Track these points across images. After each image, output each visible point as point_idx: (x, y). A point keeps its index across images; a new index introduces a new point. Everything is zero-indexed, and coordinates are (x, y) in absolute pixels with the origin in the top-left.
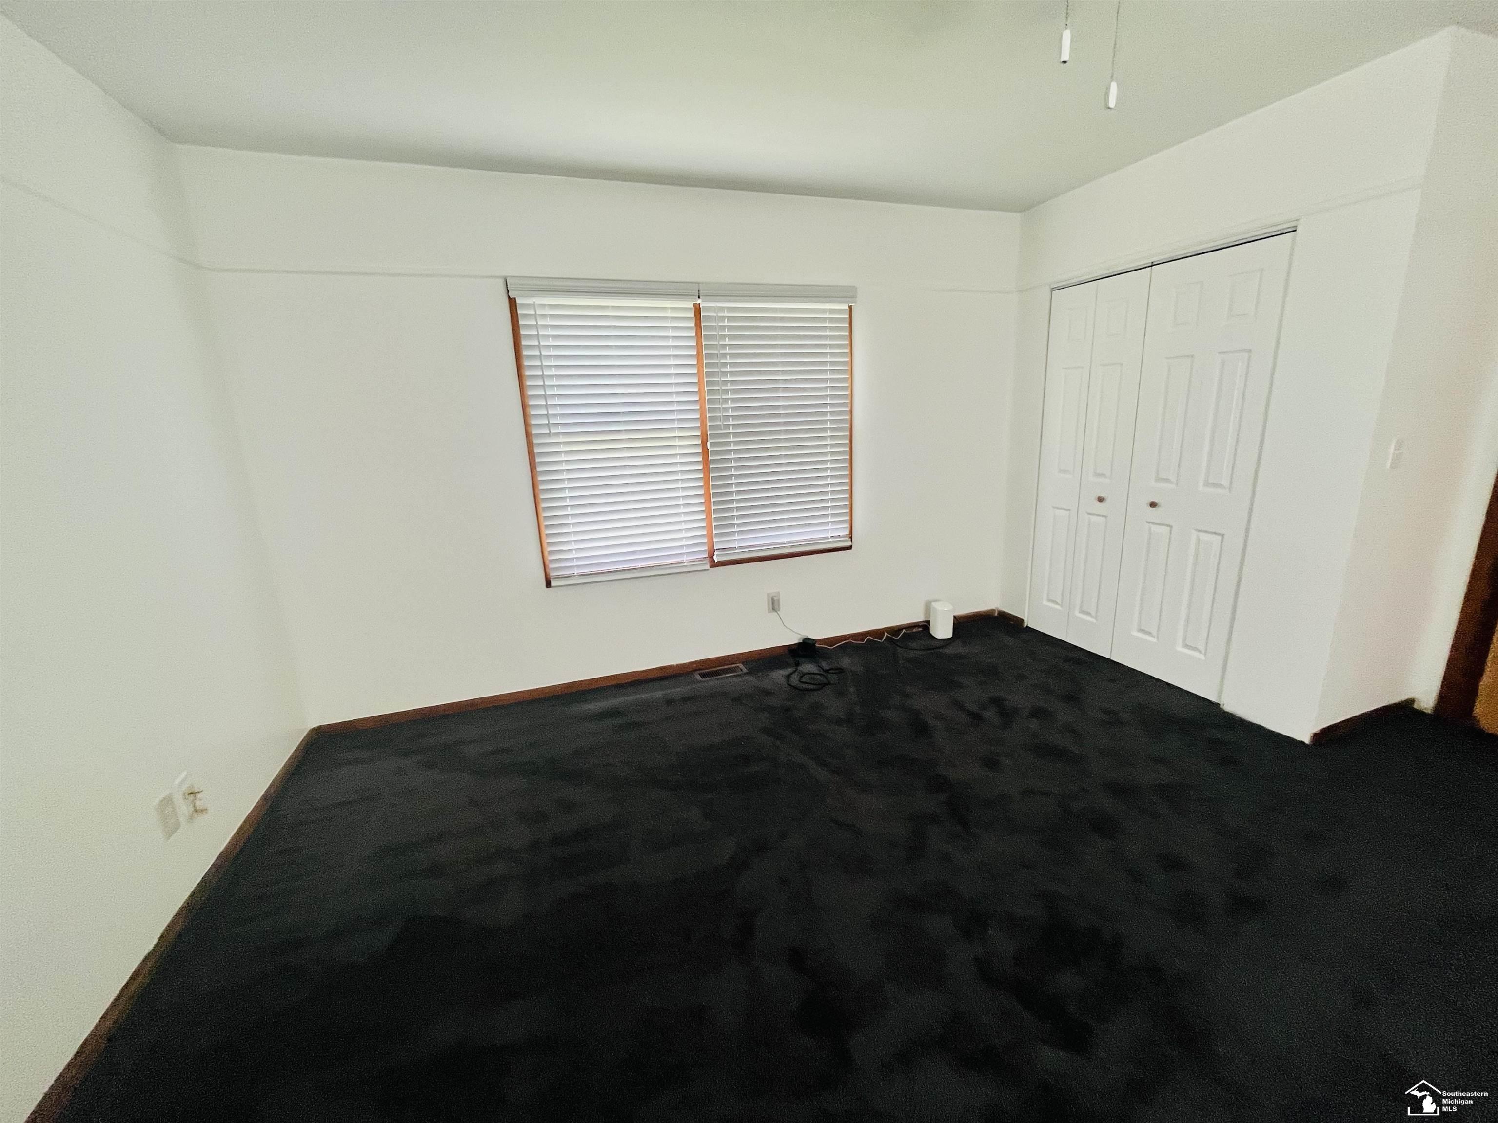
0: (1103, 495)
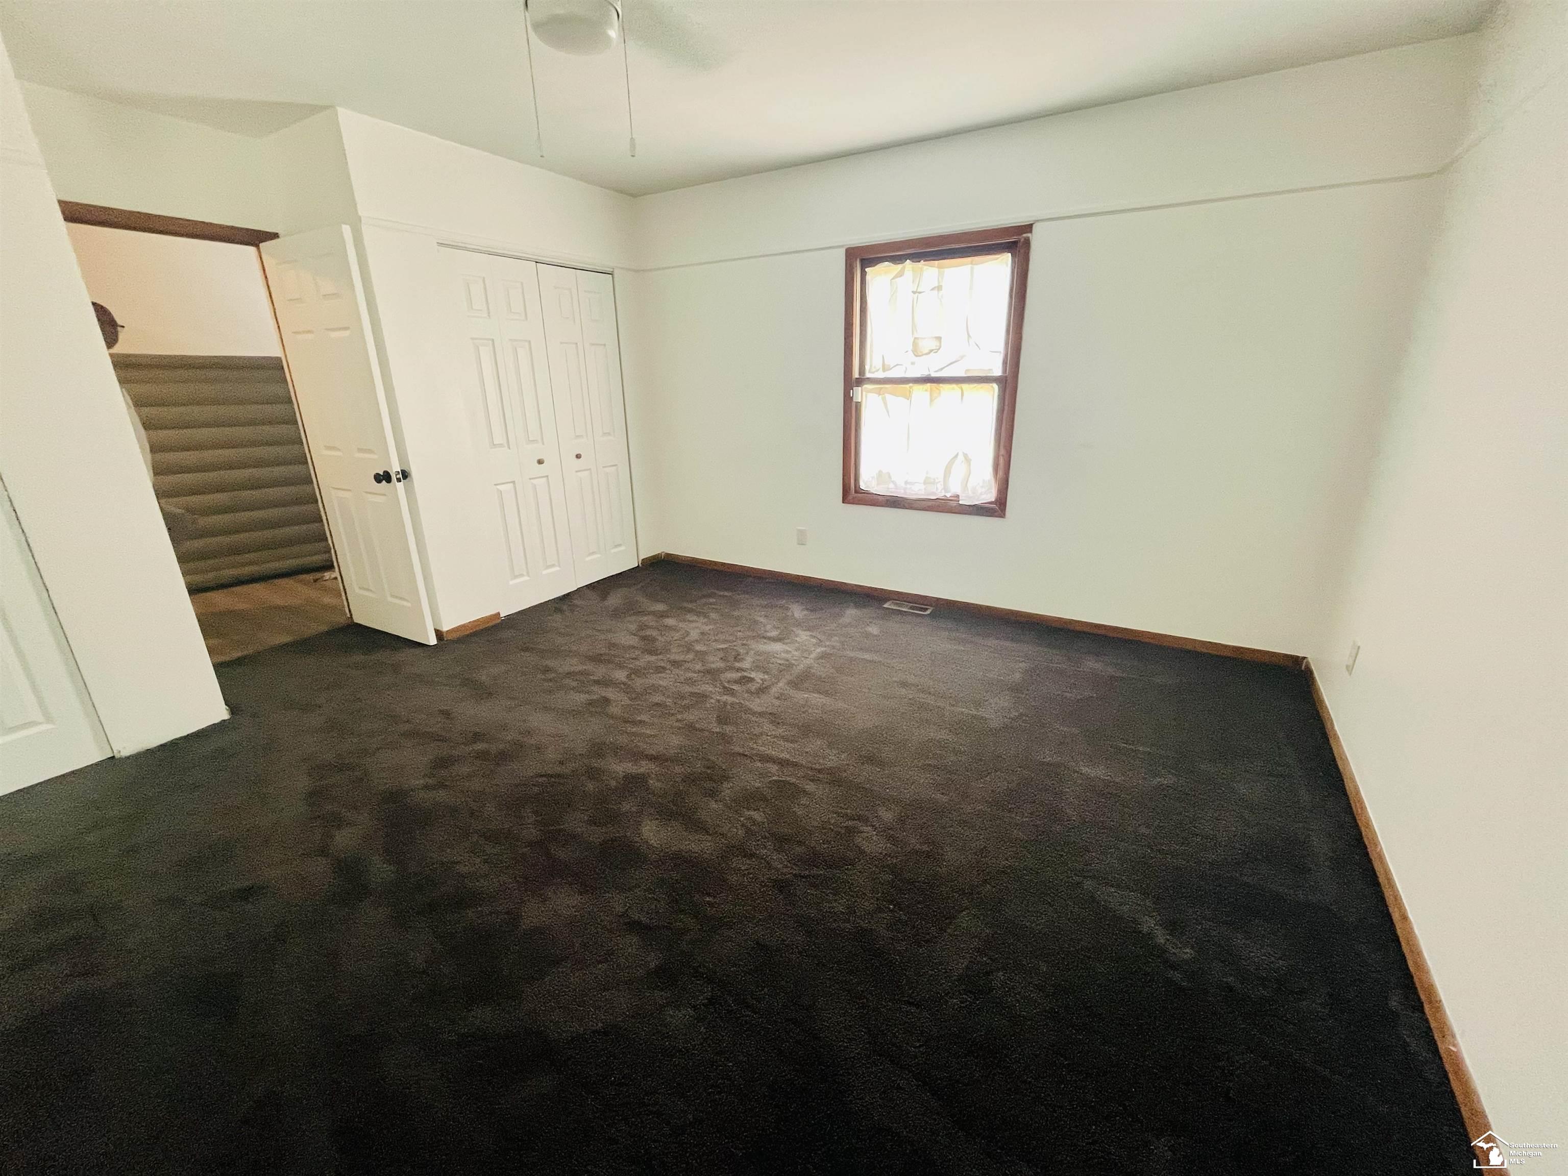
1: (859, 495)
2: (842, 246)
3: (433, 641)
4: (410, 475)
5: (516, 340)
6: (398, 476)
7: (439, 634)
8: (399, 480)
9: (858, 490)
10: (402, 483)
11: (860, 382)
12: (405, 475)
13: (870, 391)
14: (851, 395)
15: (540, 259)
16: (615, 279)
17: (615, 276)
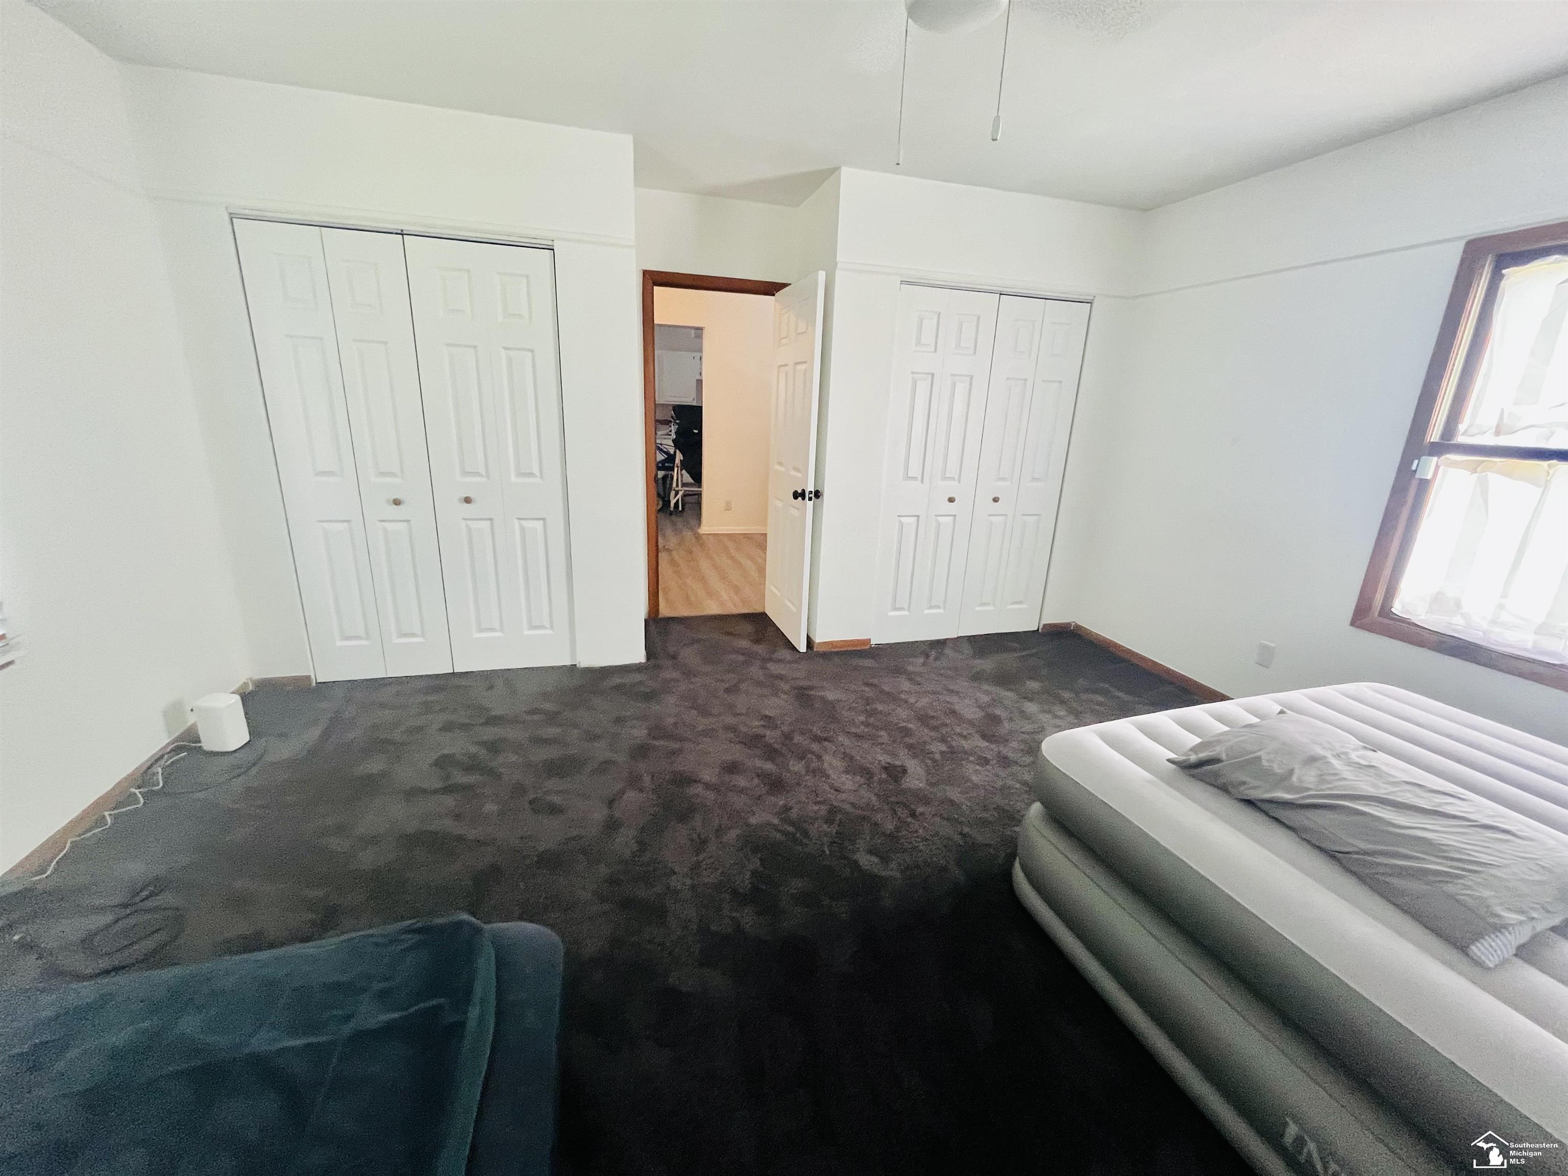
0: (398, 497)
1: (1385, 621)
2: (1460, 238)
3: (803, 648)
4: (823, 495)
5: (955, 375)
6: (811, 495)
7: (810, 643)
8: (810, 499)
9: (1386, 611)
10: (812, 502)
11: (1438, 449)
12: (817, 494)
13: (1455, 464)
14: (1414, 468)
15: (1005, 290)
16: (1094, 309)
17: (1095, 305)
